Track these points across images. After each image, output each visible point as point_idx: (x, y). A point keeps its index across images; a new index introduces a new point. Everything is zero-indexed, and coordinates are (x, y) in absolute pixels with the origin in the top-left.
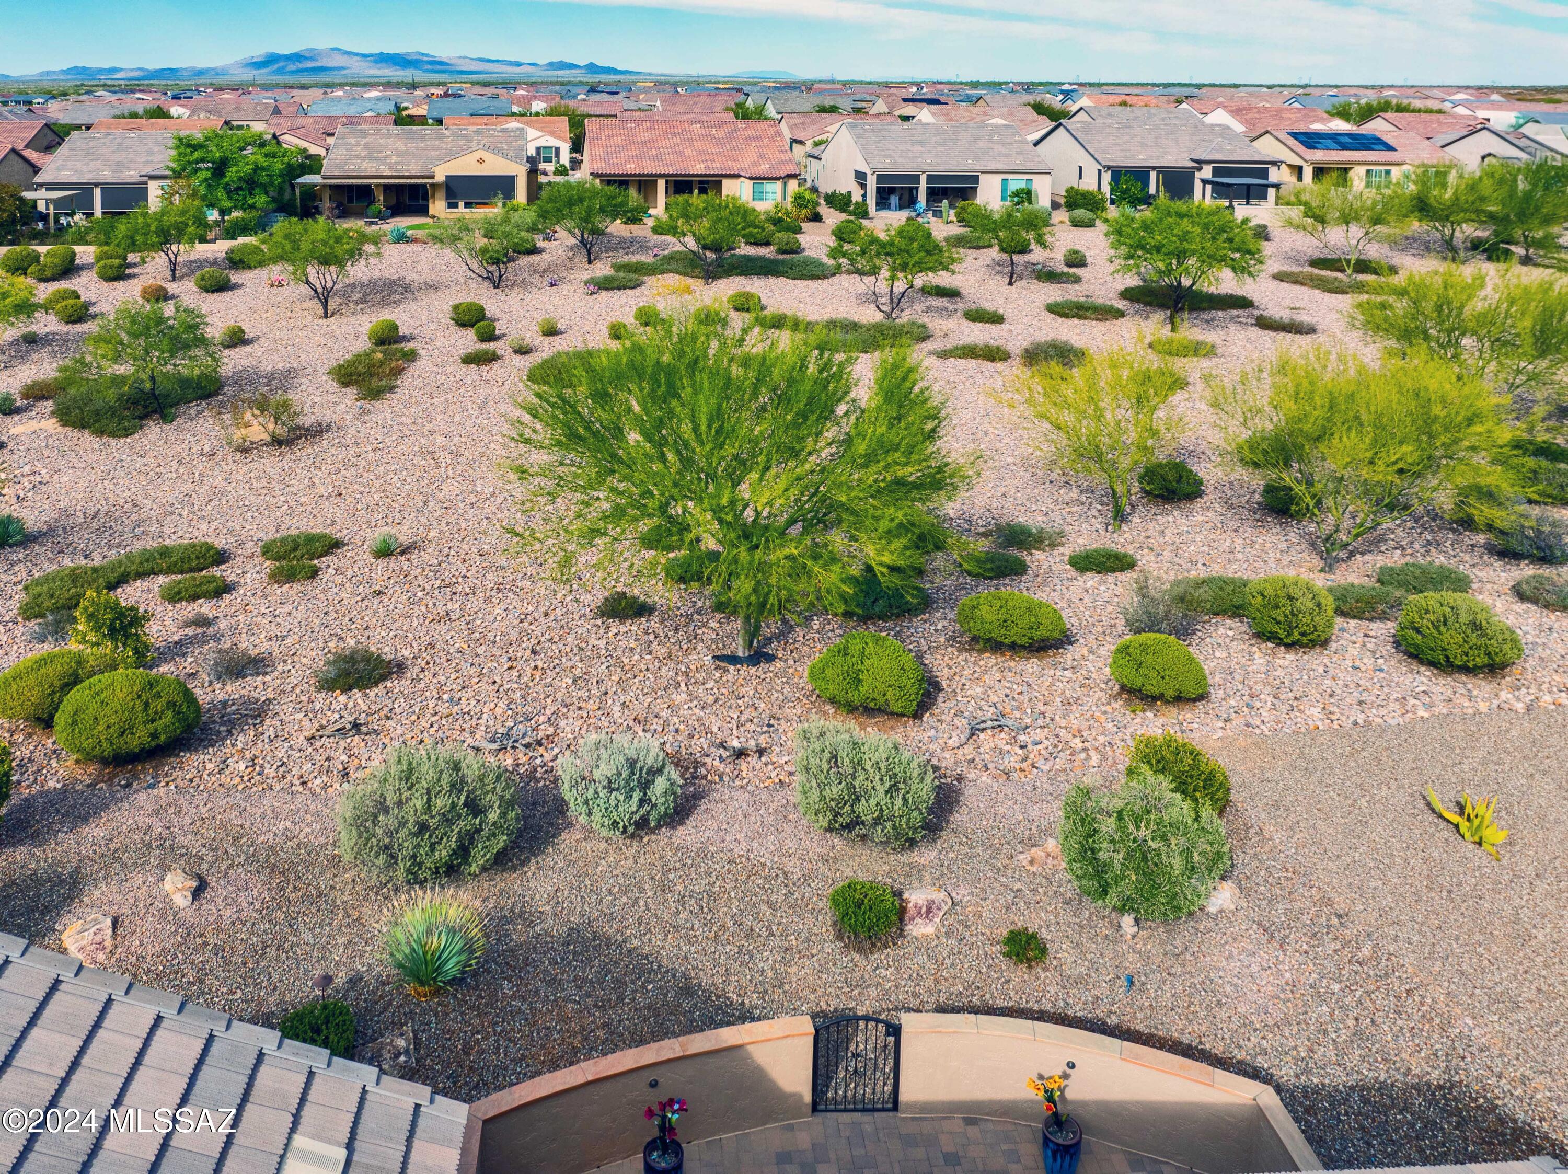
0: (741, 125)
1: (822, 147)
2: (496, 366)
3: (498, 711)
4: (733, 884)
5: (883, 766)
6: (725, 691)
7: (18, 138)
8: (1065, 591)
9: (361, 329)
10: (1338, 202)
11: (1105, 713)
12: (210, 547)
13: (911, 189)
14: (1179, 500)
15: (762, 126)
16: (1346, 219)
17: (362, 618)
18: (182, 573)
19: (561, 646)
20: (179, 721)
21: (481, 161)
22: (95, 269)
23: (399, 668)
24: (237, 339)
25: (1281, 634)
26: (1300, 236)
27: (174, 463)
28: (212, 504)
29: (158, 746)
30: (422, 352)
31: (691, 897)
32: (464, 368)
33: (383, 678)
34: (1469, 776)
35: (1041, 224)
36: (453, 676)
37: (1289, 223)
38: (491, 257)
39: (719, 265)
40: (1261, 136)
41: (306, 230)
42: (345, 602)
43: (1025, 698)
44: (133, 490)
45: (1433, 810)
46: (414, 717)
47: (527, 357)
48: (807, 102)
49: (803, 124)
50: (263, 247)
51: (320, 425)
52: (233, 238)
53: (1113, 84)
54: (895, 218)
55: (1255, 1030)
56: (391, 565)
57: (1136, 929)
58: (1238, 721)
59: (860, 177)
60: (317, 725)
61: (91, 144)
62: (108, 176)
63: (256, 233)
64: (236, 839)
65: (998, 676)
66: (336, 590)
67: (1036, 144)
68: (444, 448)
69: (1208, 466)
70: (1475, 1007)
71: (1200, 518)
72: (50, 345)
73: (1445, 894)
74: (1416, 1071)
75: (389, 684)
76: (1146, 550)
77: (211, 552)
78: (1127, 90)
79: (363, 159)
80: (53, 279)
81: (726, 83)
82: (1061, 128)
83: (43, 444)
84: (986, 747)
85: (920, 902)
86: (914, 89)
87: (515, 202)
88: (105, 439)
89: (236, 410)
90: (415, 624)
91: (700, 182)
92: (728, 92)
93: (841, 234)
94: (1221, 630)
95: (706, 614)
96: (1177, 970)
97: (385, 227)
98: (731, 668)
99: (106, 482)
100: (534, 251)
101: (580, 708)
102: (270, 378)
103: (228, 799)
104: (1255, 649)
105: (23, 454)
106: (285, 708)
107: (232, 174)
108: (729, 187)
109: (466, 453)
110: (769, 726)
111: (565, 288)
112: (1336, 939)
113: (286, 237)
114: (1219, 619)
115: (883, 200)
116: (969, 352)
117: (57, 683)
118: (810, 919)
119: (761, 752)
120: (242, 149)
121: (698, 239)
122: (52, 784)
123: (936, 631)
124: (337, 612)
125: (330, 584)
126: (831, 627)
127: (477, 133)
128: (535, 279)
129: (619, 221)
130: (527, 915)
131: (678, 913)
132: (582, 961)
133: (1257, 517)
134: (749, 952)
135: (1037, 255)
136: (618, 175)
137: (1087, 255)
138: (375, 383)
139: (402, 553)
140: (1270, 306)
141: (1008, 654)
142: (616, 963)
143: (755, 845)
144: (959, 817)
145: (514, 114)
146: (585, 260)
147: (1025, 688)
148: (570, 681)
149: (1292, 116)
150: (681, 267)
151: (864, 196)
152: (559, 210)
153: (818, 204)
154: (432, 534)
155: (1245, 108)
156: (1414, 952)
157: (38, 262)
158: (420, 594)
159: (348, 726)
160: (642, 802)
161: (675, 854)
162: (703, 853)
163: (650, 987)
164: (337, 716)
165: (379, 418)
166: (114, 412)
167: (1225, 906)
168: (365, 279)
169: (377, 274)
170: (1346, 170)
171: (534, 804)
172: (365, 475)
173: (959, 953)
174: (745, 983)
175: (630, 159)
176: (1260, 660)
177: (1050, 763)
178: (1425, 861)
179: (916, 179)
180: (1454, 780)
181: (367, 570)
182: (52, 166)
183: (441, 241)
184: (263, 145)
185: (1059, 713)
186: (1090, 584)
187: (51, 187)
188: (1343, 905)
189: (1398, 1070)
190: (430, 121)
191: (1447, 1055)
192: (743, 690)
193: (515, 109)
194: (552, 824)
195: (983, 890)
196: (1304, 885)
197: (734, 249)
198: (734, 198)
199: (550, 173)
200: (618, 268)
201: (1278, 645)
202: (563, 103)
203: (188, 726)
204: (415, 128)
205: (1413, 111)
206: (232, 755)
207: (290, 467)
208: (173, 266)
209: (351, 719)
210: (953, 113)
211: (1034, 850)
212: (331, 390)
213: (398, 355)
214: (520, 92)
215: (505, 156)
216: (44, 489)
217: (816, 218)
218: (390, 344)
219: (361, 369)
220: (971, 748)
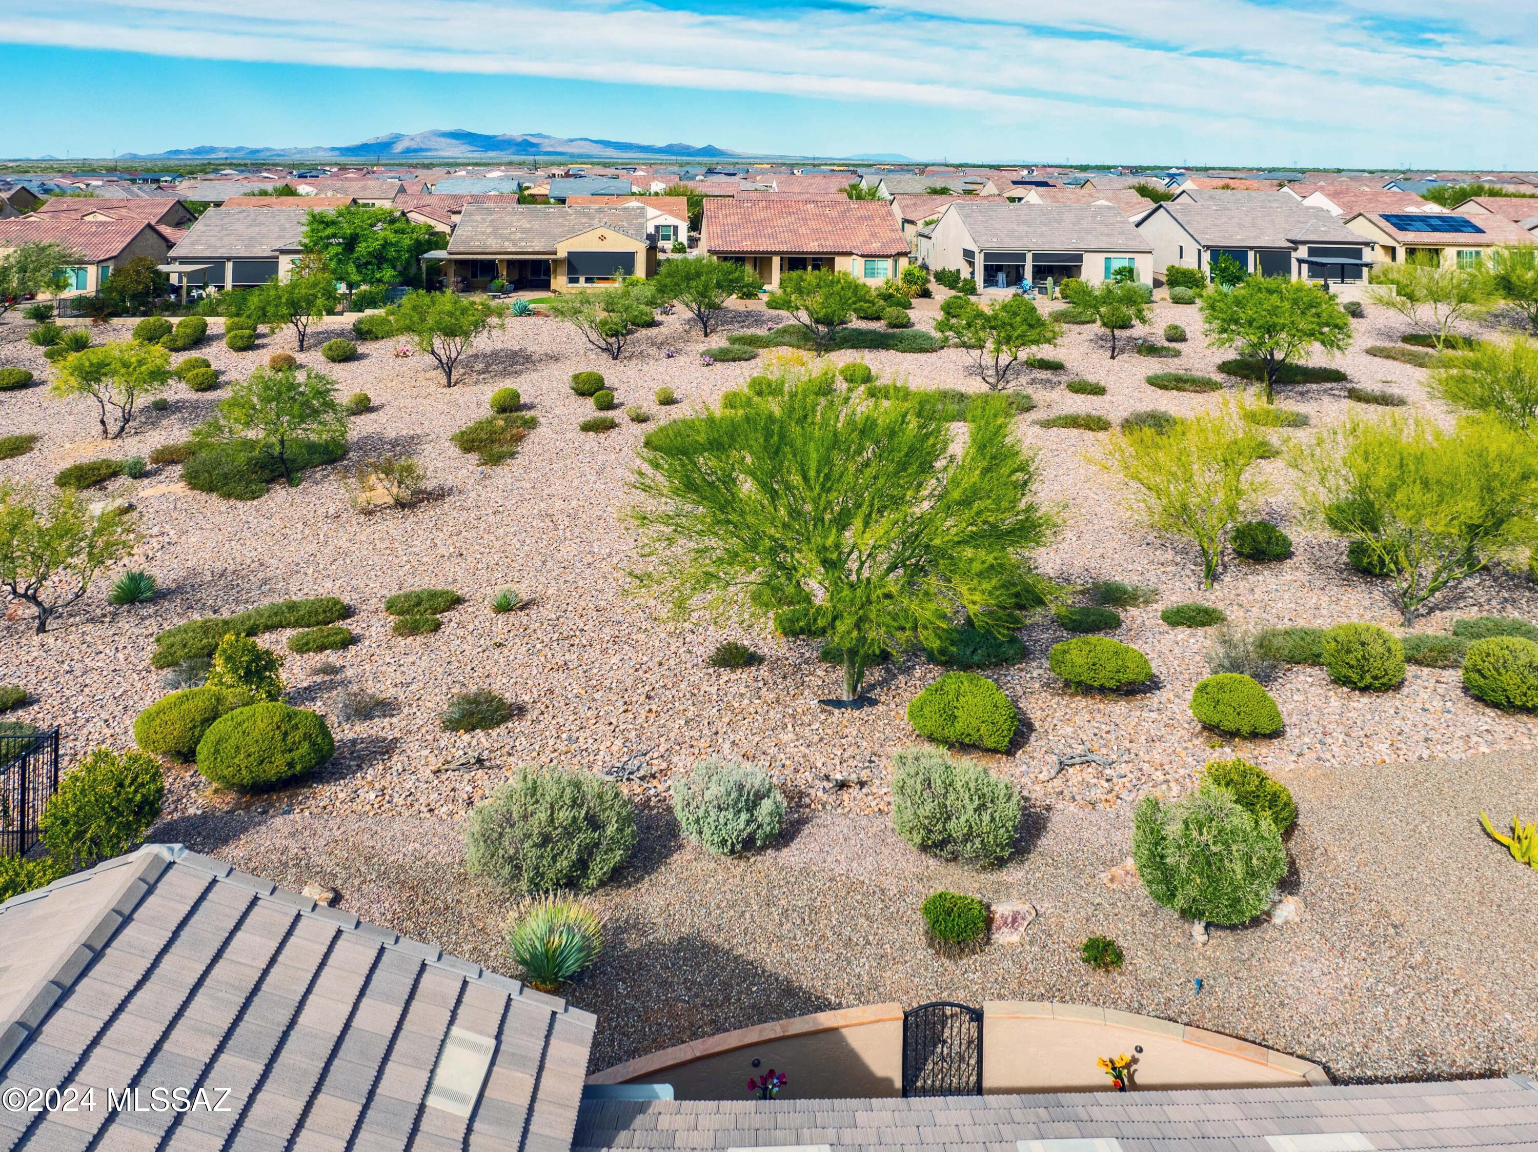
0: (854, 205)
1: (932, 227)
2: (613, 433)
3: (614, 749)
4: (833, 900)
5: (972, 785)
6: (830, 732)
7: (150, 214)
8: (1156, 643)
9: (483, 398)
10: (1424, 281)
11: (1186, 748)
12: (336, 602)
13: (1018, 266)
14: (1270, 560)
15: (873, 206)
16: (1436, 297)
17: (484, 668)
18: (308, 626)
19: (674, 691)
20: (315, 751)
21: (602, 238)
22: (225, 340)
23: (521, 710)
24: (363, 406)
25: (1355, 678)
26: (1392, 312)
27: (300, 525)
28: (336, 563)
29: (294, 775)
30: (542, 420)
31: (794, 910)
32: (583, 435)
33: (505, 719)
34: (1524, 805)
35: (1139, 300)
36: (571, 718)
37: (1380, 301)
38: (610, 329)
39: (831, 339)
40: (1354, 218)
41: (433, 302)
42: (467, 653)
43: (1112, 736)
44: (260, 550)
45: (1489, 835)
46: (535, 754)
47: (644, 425)
48: (918, 184)
49: (914, 204)
50: (391, 318)
51: (442, 489)
52: (360, 311)
53: (1220, 169)
54: (1003, 294)
55: (1315, 1028)
56: (511, 619)
57: (1206, 937)
58: (1310, 756)
59: (968, 255)
60: (441, 760)
61: (226, 220)
62: (241, 250)
63: (385, 304)
64: (368, 859)
65: (1087, 717)
66: (458, 642)
67: (1138, 225)
68: (562, 511)
69: (1299, 529)
70: (1515, 1004)
71: (1289, 577)
72: (180, 412)
73: (1494, 908)
74: (1460, 1062)
75: (510, 725)
76: (1235, 607)
77: (338, 607)
78: (1232, 174)
79: (489, 235)
80: (185, 348)
81: (839, 165)
82: (1162, 210)
83: (172, 507)
84: (1073, 781)
85: (1006, 913)
86: (1025, 172)
87: (634, 277)
88: (232, 502)
89: (362, 476)
90: (535, 672)
91: (814, 259)
92: (843, 174)
93: (949, 309)
94: (1301, 677)
95: (813, 663)
96: (1244, 974)
97: (507, 301)
98: (836, 711)
99: (233, 543)
100: (652, 324)
101: (692, 746)
102: (394, 444)
103: (361, 823)
104: (1332, 693)
105: (152, 516)
106: (412, 746)
107: (362, 248)
108: (841, 264)
109: (584, 516)
110: (871, 761)
111: (682, 360)
112: (1392, 947)
113: (414, 308)
114: (1300, 667)
115: (990, 278)
116: (1073, 422)
117: (198, 718)
118: (904, 930)
119: (862, 784)
120: (372, 225)
121: (811, 314)
122: (191, 811)
123: (1032, 678)
124: (459, 661)
125: (452, 637)
126: (932, 675)
127: (600, 211)
128: (653, 351)
129: (734, 296)
130: (640, 926)
131: (781, 925)
132: (691, 966)
133: (1344, 576)
134: (847, 959)
135: (1139, 330)
136: (735, 252)
137: (1187, 330)
138: (496, 448)
139: (522, 608)
140: (1362, 380)
141: (1098, 697)
142: (723, 968)
143: (855, 865)
144: (1046, 842)
145: (633, 194)
146: (702, 333)
147: (1113, 727)
148: (682, 723)
149: (1388, 200)
150: (794, 340)
151: (972, 273)
152: (677, 284)
153: (928, 281)
154: (550, 592)
155: (1341, 192)
156: (1462, 957)
157: (170, 332)
158: (539, 646)
159: (473, 761)
160: (748, 823)
161: (780, 873)
162: (805, 871)
163: (754, 989)
164: (461, 753)
165: (500, 483)
166: (242, 476)
167: (1290, 918)
168: (488, 350)
169: (499, 346)
170: (1437, 252)
171: (648, 828)
172: (486, 536)
173: (1042, 958)
174: (841, 985)
175: (746, 237)
176: (1335, 703)
177: (1134, 794)
178: (1478, 879)
179: (1022, 257)
180: (1509, 808)
181: (487, 624)
182: (187, 241)
183: (562, 313)
184: (393, 221)
185: (1143, 749)
186: (1180, 637)
187: (184, 260)
188: (1399, 917)
189: (1444, 1062)
190: (552, 200)
191: (1488, 1047)
192: (847, 731)
193: (635, 189)
194: (665, 847)
195: (1065, 903)
196: (1365, 899)
197: (845, 323)
198: (845, 274)
199: (669, 251)
200: (733, 340)
201: (1354, 689)
202: (682, 183)
203: (323, 757)
204: (539, 206)
205: (1506, 195)
206: (363, 786)
207: (413, 529)
208: (302, 336)
209: (476, 755)
210: (1060, 195)
211: (1114, 869)
212: (453, 456)
213: (519, 423)
214: (639, 173)
215: (626, 233)
216: (172, 549)
217: (926, 294)
218: (511, 411)
219: (483, 436)
220: (1060, 781)
